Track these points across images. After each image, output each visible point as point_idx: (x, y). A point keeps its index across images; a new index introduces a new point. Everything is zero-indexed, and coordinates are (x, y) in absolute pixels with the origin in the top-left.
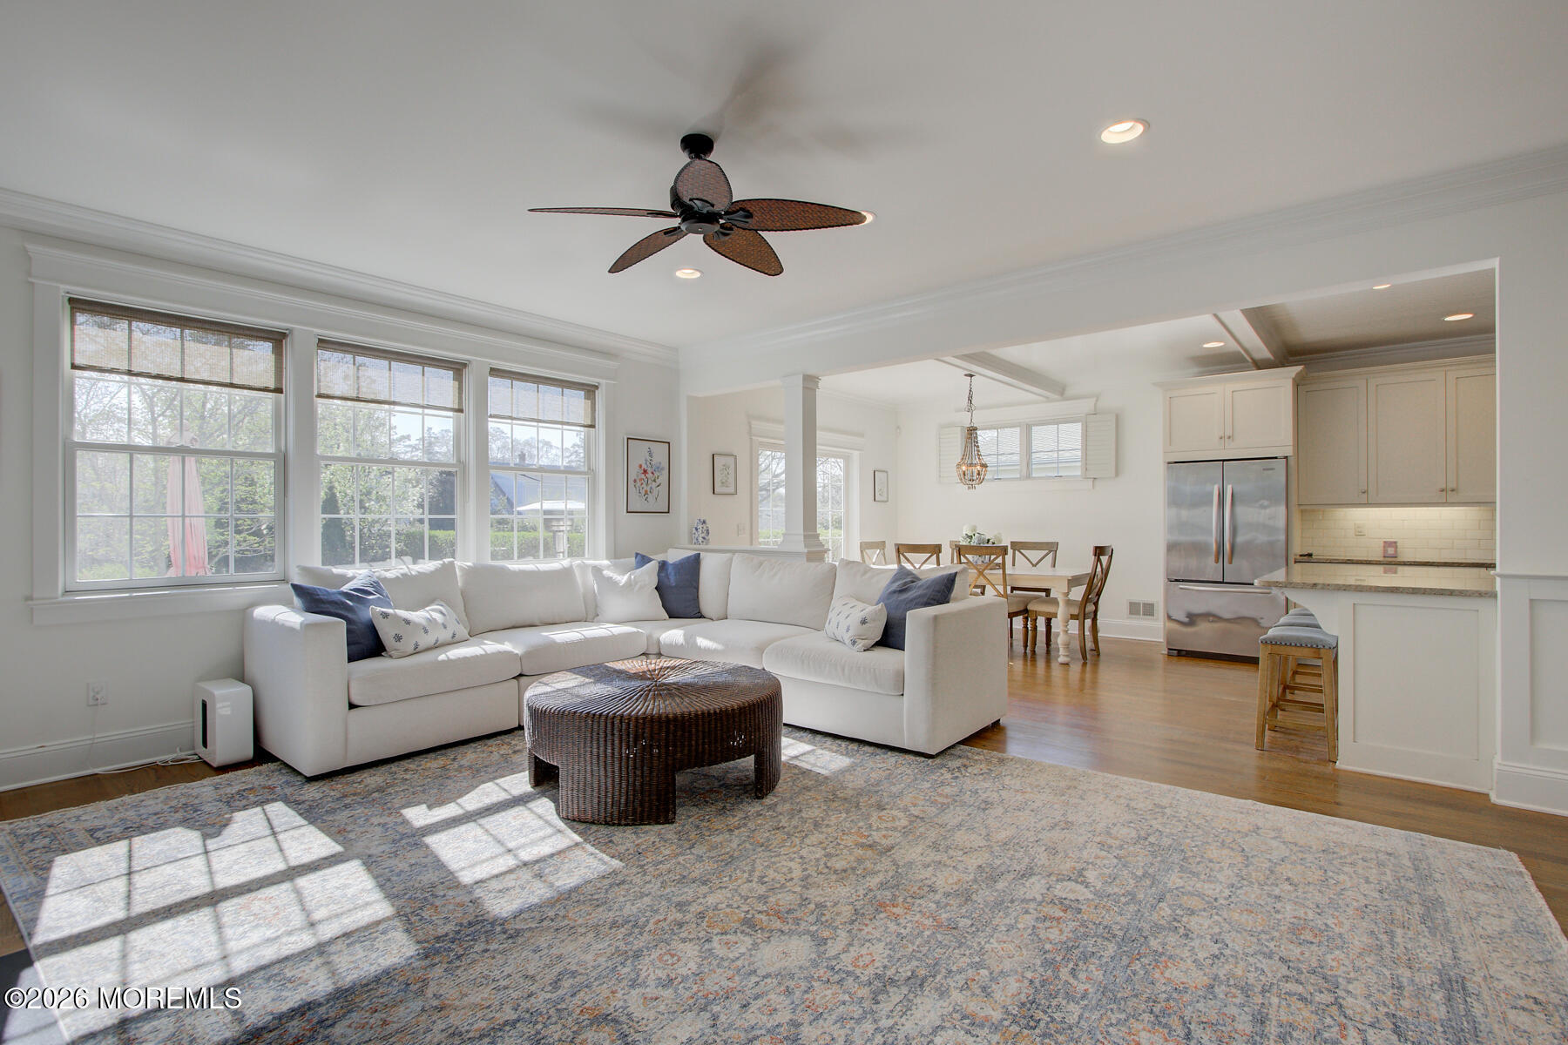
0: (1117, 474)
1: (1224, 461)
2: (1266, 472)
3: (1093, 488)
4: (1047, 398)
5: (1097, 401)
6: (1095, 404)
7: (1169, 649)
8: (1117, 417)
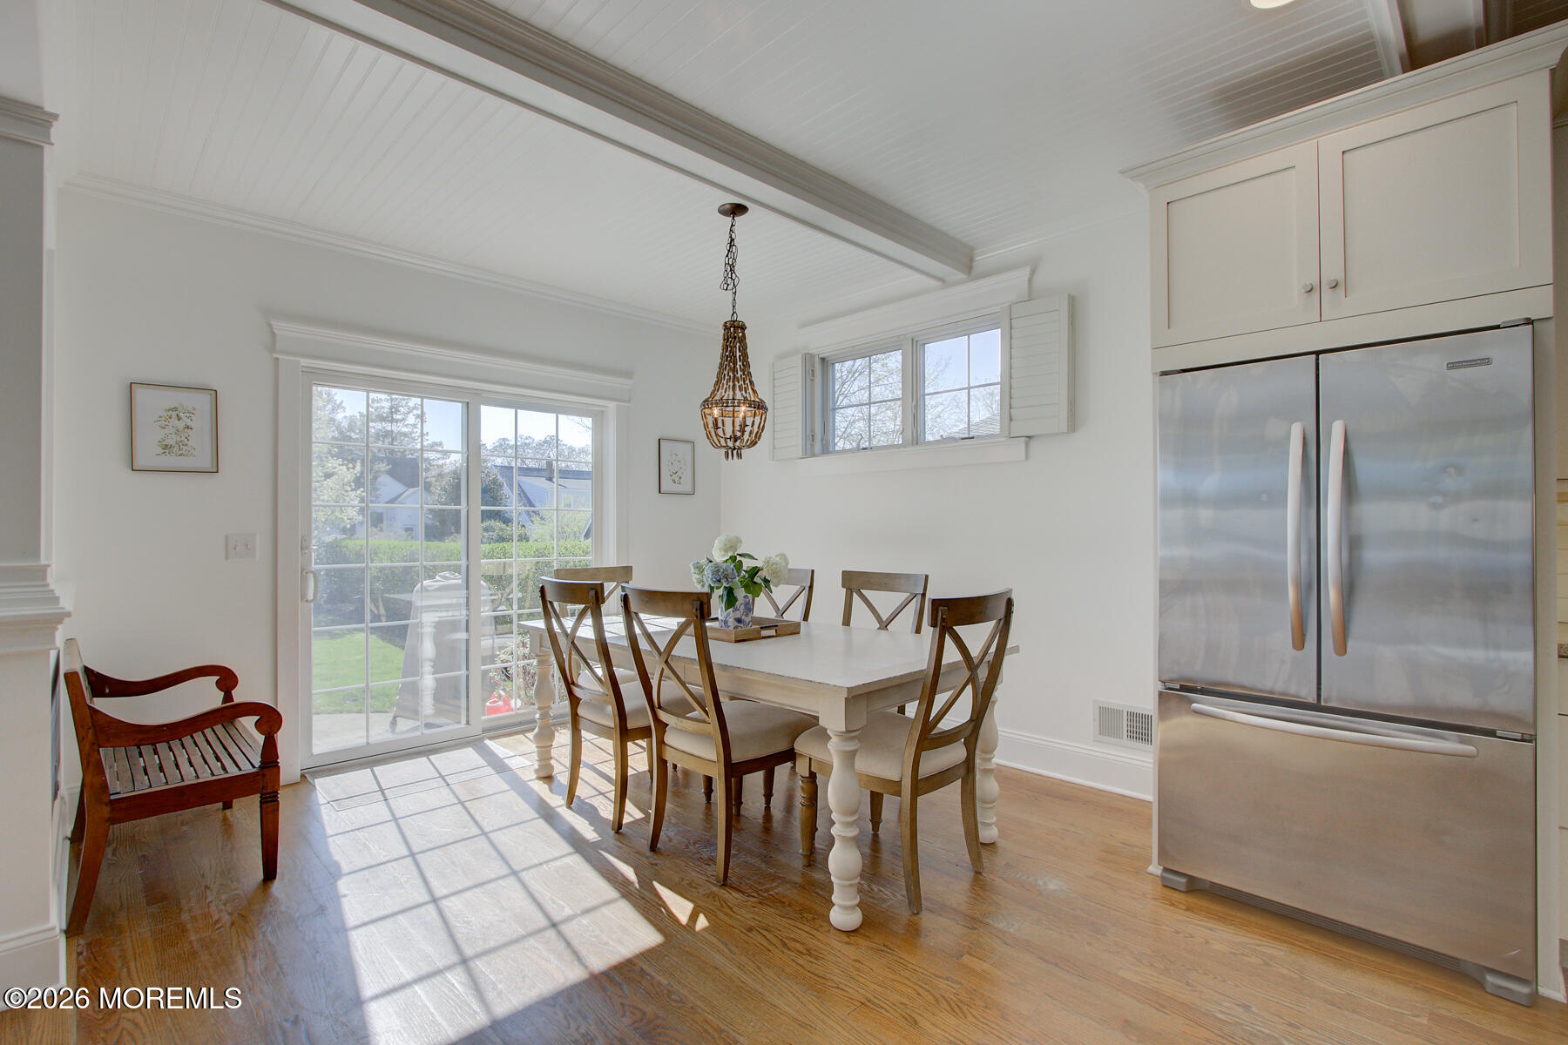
0: (1074, 421)
1: (1318, 353)
2: (1455, 373)
3: (1027, 457)
4: (942, 280)
5: (1033, 272)
6: (1030, 281)
7: (1165, 870)
8: (1072, 301)
